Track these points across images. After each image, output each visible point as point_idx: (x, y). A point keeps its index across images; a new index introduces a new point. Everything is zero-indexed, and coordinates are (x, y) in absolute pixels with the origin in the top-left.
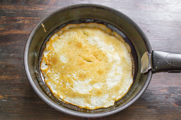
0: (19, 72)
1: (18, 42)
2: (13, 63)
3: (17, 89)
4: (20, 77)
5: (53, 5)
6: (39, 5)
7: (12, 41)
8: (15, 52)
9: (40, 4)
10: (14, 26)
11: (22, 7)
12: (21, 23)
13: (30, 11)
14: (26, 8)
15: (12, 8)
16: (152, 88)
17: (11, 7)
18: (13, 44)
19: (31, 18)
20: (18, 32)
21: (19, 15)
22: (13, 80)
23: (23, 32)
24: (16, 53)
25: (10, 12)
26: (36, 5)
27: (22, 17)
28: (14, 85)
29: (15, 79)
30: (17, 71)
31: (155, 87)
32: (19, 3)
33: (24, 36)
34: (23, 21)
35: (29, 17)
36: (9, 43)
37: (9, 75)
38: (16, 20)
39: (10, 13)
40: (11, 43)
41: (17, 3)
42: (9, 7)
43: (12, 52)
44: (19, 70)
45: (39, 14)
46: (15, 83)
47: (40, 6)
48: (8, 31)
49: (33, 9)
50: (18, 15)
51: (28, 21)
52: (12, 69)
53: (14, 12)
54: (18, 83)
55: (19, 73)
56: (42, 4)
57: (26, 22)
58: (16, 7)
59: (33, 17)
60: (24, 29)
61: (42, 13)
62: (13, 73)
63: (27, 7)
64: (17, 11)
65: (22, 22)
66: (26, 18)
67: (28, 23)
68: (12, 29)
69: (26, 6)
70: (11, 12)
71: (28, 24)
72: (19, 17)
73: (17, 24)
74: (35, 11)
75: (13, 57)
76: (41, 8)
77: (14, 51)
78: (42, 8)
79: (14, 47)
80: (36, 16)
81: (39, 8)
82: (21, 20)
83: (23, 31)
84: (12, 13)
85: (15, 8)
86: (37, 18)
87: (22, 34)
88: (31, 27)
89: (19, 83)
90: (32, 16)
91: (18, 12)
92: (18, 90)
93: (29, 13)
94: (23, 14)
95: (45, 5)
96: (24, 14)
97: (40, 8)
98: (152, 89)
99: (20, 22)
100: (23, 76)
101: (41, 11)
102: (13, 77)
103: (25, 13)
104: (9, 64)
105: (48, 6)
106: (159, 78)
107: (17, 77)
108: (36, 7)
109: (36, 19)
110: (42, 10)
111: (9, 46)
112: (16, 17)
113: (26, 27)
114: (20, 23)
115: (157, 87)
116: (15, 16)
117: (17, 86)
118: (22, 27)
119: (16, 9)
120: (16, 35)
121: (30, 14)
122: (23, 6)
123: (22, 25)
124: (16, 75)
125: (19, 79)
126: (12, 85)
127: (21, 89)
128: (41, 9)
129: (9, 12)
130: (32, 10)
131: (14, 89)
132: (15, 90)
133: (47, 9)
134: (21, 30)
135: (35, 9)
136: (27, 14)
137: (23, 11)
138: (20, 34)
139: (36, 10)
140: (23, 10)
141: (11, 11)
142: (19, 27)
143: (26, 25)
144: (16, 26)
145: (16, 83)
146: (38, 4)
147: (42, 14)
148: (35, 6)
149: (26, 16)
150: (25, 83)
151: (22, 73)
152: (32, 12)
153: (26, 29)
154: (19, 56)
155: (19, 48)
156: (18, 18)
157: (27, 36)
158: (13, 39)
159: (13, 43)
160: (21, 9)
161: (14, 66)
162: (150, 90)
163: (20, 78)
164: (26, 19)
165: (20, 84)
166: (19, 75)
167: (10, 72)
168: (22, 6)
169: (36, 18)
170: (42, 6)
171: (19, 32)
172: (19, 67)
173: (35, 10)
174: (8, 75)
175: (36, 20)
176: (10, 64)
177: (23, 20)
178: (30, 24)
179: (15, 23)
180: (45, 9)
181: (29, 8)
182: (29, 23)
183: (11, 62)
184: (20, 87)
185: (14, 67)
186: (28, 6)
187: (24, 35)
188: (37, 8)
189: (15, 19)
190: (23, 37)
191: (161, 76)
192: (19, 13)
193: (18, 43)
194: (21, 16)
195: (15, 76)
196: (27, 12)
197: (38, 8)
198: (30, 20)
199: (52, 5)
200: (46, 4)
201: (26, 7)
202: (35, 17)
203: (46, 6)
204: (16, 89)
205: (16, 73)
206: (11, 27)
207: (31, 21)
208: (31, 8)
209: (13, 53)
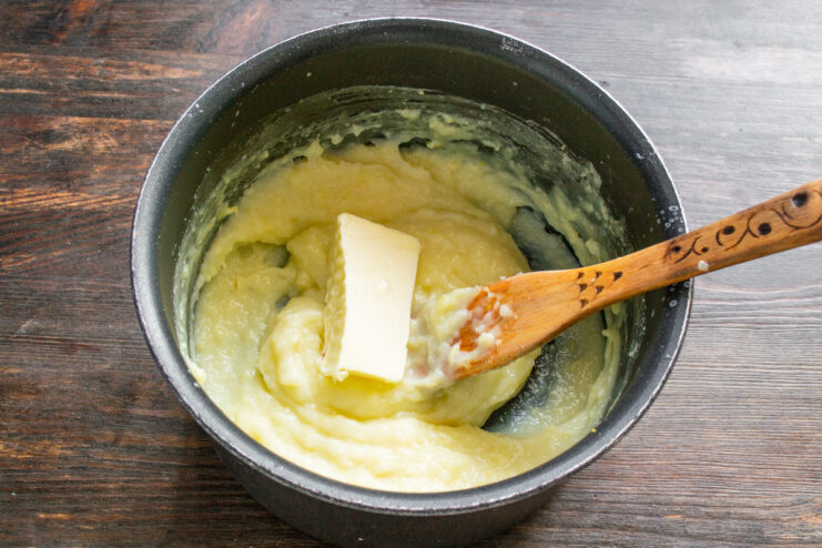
0: (66, 418)
1: (60, 253)
2: (36, 370)
3: (54, 516)
4: (71, 449)
5: (241, 51)
6: (164, 53)
7: (27, 251)
8: (42, 310)
9: (173, 49)
10: (38, 165)
11: (79, 64)
12: (74, 152)
13: (120, 87)
14: (96, 67)
15: (26, 68)
16: (765, 508)
17: (20, 64)
18: (31, 264)
19: (126, 122)
20: (57, 201)
21: (64, 109)
22: (34, 463)
23: (86, 199)
24: (51, 317)
25: (18, 91)
26: (153, 53)
27: (81, 115)
28: (39, 490)
29: (47, 457)
30: (57, 414)
31: (780, 500)
32: (64, 42)
33: (91, 223)
34: (85, 140)
35: (118, 115)
36: (10, 261)
37: (15, 435)
38: (48, 137)
39: (14, 96)
40: (20, 260)
41: (53, 39)
42: (10, 62)
43: (27, 308)
44: (67, 409)
45: (168, 100)
46: (43, 482)
47: (172, 55)
48: (6, 193)
49: (135, 77)
50: (57, 110)
51: (112, 142)
52: (29, 401)
53: (37, 92)
54: (57, 483)
55: (65, 428)
56: (181, 47)
57: (100, 146)
58: (45, 62)
59: (138, 118)
60: (92, 185)
61: (180, 94)
62: (35, 423)
63: (106, 65)
64: (51, 83)
65: (79, 146)
66: (99, 123)
67: (108, 148)
68: (28, 186)
69: (101, 57)
70: (24, 91)
71: (112, 154)
72: (64, 118)
73: (53, 155)
74: (147, 86)
75: (35, 337)
76: (176, 66)
77: (41, 305)
78: (181, 66)
79: (39, 285)
80: (152, 109)
81: (169, 66)
82: (74, 134)
83: (84, 195)
84: (25, 95)
85: (41, 70)
86: (156, 122)
87: (79, 214)
88: (124, 173)
89: (66, 481)
90: (133, 111)
91: (57, 88)
92: (60, 521)
93: (116, 95)
94: (84, 100)
95: (198, 51)
96: (91, 101)
97: (172, 70)
98: (764, 513)
99: (68, 145)
100: (86, 441)
101: (175, 83)
102: (37, 448)
103: (94, 98)
104: (11, 375)
105: (215, 57)
106: (796, 453)
107: (56, 450)
108: (152, 62)
109: (151, 128)
110: (184, 80)
111: (10, 278)
112: (46, 116)
113: (98, 171)
114: (66, 152)
115: (790, 499)
116: (40, 112)
117: (54, 495)
118: (79, 172)
119: (45, 76)
120: (49, 216)
121: (118, 100)
122: (82, 60)
123: (81, 161)
124: (49, 439)
125: (66, 458)
126: (28, 490)
127: (76, 515)
128: (176, 74)
129: (11, 91)
130: (129, 77)
131: (42, 516)
132: (48, 520)
133: (208, 71)
134: (76, 191)
135: (147, 73)
136: (104, 100)
137: (82, 85)
138: (70, 210)
139: (153, 78)
140: (82, 77)
141: (21, 87)
142: (64, 172)
143: (99, 160)
144: (48, 165)
145: (49, 482)
146: (163, 48)
147: (181, 99)
148: (144, 55)
149: (100, 114)
150: (99, 481)
151: (83, 429)
152: (129, 92)
153: (98, 183)
154: (63, 333)
155: (66, 286)
156: (56, 125)
157: (107, 223)
158: (31, 237)
159: (34, 259)
160: (72, 73)
161: (40, 386)
162: (752, 518)
163: (69, 452)
164: (97, 130)
165: (73, 487)
166: (65, 439)
167: (18, 421)
168: (76, 59)
169: (151, 122)
170: (183, 55)
171: (62, 199)
172: (63, 392)
173: (146, 77)
174: (10, 435)
175: (153, 133)
176: (18, 374)
177: (84, 132)
178: (121, 155)
179: (41, 152)
180: (198, 73)
181: (114, 70)
182: (113, 150)
183: (22, 365)
184: (71, 501)
185: (38, 392)
186: (105, 55)
187: (90, 219)
188: (158, 67)
189: (43, 127)
190: (84, 226)
191: (808, 441)
192: (65, 94)
193: (59, 260)
194: (72, 115)
195: (46, 442)
196: (106, 90)
197: (163, 71)
198: (119, 133)
199: (235, 51)
200: (202, 45)
201: (102, 61)
202: (144, 118)
203: (204, 56)
204: (48, 516)
205: (51, 423)
206: (20, 174)
207: (126, 138)
208: (127, 67)
209: (32, 314)
